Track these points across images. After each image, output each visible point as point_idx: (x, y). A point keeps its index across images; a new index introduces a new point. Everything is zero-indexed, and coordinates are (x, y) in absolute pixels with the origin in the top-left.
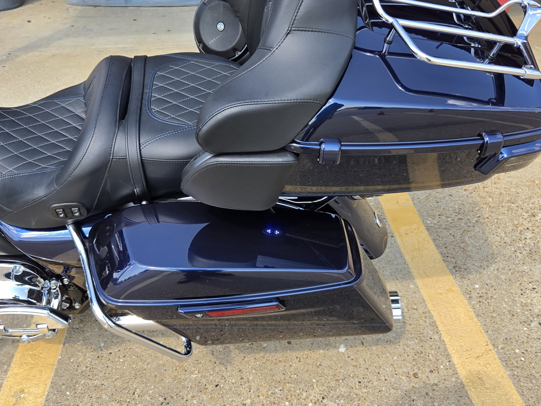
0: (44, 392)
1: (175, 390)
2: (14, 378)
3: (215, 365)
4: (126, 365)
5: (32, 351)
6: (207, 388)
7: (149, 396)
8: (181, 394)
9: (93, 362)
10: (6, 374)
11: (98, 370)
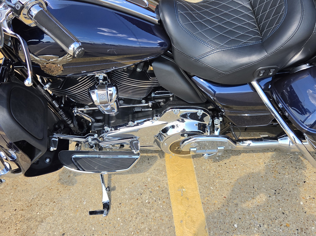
0: (196, 187)
1: (279, 185)
2: (172, 179)
3: (297, 169)
4: (239, 170)
5: (176, 163)
6: (299, 184)
7: (264, 189)
8: (284, 187)
9: (217, 169)
10: (167, 177)
11: (223, 174)
